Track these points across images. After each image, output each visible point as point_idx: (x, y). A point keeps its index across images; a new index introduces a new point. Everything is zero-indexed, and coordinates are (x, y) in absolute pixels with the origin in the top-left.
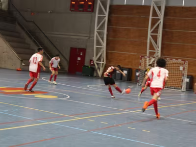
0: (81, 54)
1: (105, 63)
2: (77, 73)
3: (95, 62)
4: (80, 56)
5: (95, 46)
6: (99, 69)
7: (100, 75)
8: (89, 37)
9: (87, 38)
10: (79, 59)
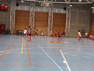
0: (3, 26)
1: (14, 29)
2: (2, 33)
3: (10, 29)
4: (3, 27)
5: (10, 24)
6: (11, 31)
7: (12, 33)
8: (6, 20)
9: (5, 21)
10: (2, 28)
